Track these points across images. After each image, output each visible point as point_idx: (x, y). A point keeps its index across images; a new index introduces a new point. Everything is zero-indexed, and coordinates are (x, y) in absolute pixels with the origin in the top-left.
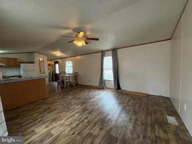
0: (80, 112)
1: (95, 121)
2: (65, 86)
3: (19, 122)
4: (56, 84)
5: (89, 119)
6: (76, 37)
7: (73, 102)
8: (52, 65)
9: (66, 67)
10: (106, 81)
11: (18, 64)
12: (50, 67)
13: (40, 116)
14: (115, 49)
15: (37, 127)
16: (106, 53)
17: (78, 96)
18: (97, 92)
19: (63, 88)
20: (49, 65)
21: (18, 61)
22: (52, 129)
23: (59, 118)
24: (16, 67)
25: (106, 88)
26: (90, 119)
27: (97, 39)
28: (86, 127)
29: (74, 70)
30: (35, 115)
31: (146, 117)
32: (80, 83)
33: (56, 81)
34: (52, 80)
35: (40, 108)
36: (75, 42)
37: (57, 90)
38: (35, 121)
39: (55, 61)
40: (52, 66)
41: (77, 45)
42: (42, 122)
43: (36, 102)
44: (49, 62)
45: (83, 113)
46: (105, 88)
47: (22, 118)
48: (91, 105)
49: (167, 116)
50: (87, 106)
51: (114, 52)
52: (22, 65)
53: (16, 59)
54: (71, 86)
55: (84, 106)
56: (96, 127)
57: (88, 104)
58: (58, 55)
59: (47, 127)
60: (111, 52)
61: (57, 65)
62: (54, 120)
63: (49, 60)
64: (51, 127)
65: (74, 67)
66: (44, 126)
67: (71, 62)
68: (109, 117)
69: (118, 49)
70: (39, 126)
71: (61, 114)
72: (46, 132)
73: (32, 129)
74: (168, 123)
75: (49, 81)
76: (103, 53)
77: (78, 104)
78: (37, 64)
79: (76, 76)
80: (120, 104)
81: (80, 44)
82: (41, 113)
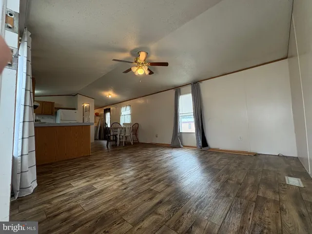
0: (137, 169)
1: (159, 178)
2: (118, 143)
3: (52, 176)
4: (105, 142)
5: (150, 176)
6: (136, 62)
7: (128, 160)
8: (102, 114)
9: (121, 117)
10: (183, 135)
11: (54, 110)
12: (98, 118)
13: (80, 172)
14: (197, 82)
15: (75, 181)
16: (182, 89)
17: (136, 154)
18: (167, 151)
19: (114, 146)
20: (97, 115)
21: (55, 106)
22: (95, 183)
23: (106, 174)
24: (52, 114)
25: (184, 146)
26: (152, 176)
27: (166, 64)
28: (145, 183)
29: (132, 119)
30: (72, 171)
31: (246, 177)
32: (141, 140)
33: (105, 139)
34: (100, 139)
35: (79, 165)
36: (134, 69)
37: (106, 148)
38: (72, 176)
39: (105, 108)
40: (100, 116)
41: (136, 74)
42: (82, 177)
43: (75, 159)
44: (97, 111)
45: (142, 170)
46: (182, 146)
47: (55, 172)
48: (156, 163)
49: (286, 177)
50: (148, 164)
51: (195, 86)
52: (60, 112)
53: (52, 104)
54: (128, 144)
55: (144, 164)
56: (160, 184)
57: (151, 162)
58: (110, 96)
59: (88, 181)
60: (189, 88)
61: (108, 115)
62: (99, 176)
63: (96, 107)
64: (93, 181)
65: (133, 115)
66: (84, 181)
67: (128, 108)
68: (183, 175)
69: (201, 81)
70: (77, 180)
71: (109, 171)
72: (87, 186)
73: (68, 183)
74: (285, 184)
75: (95, 139)
76: (177, 90)
77: (137, 162)
78: (79, 112)
79: (135, 128)
80: (204, 162)
81: (141, 71)
82: (80, 169)
